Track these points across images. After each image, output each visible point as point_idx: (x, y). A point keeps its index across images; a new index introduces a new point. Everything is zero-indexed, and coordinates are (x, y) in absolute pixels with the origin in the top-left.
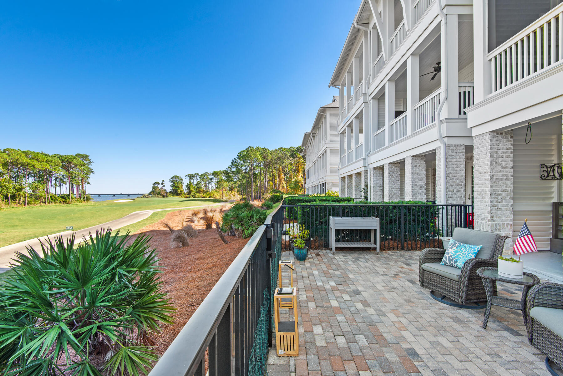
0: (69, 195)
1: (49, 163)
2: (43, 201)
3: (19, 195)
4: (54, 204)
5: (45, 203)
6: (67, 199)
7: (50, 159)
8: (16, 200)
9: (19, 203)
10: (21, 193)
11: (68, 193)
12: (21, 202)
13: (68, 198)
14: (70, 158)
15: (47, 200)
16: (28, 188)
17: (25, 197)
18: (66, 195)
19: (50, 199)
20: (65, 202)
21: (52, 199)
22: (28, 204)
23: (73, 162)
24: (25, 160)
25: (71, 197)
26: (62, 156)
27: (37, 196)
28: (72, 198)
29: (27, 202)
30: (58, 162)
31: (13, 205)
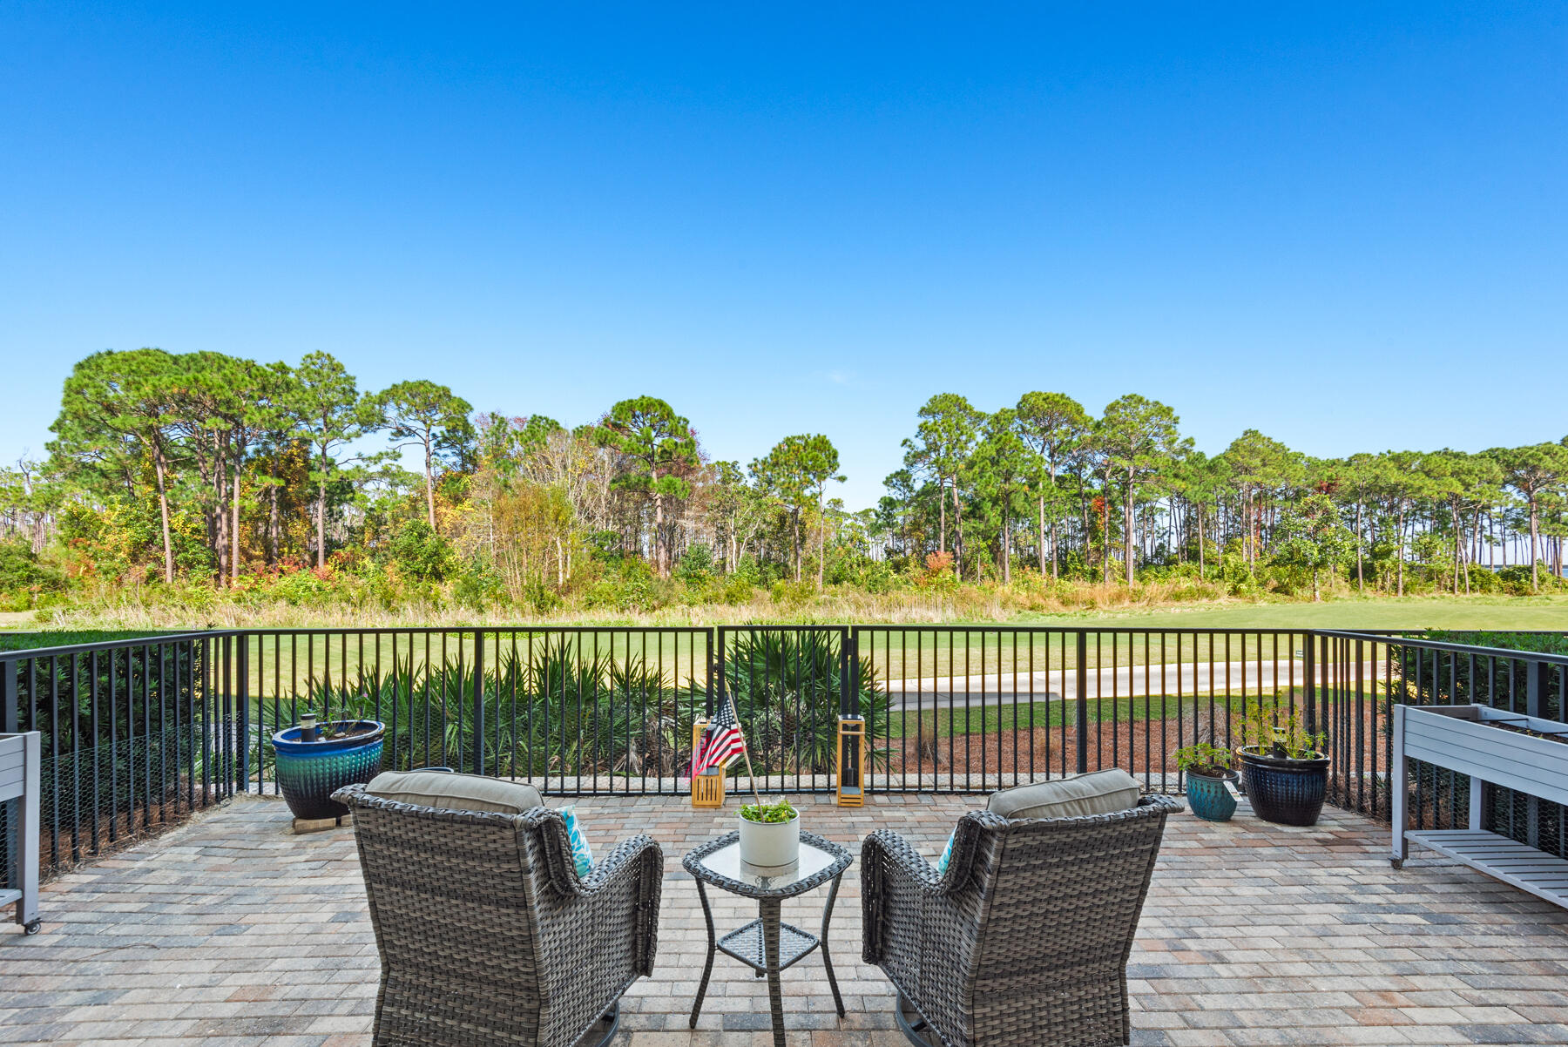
0: (1529, 570)
1: (1463, 477)
2: (1449, 584)
3: (1382, 567)
4: (1478, 594)
5: (1452, 589)
6: (1523, 580)
7: (1466, 464)
8: (1376, 581)
9: (1382, 588)
10: (1388, 563)
11: (1528, 563)
12: (1388, 584)
13: (1527, 578)
14: (1531, 456)
15: (1457, 581)
16: (1407, 550)
17: (1397, 574)
18: (1522, 569)
19: (1468, 579)
20: (1517, 590)
21: (1474, 580)
22: (1406, 590)
23: (1542, 465)
24: (1394, 476)
25: (1535, 574)
26: (1505, 452)
27: (1432, 571)
28: (1542, 580)
29: (1401, 586)
30: (1490, 470)
31: (1369, 592)
